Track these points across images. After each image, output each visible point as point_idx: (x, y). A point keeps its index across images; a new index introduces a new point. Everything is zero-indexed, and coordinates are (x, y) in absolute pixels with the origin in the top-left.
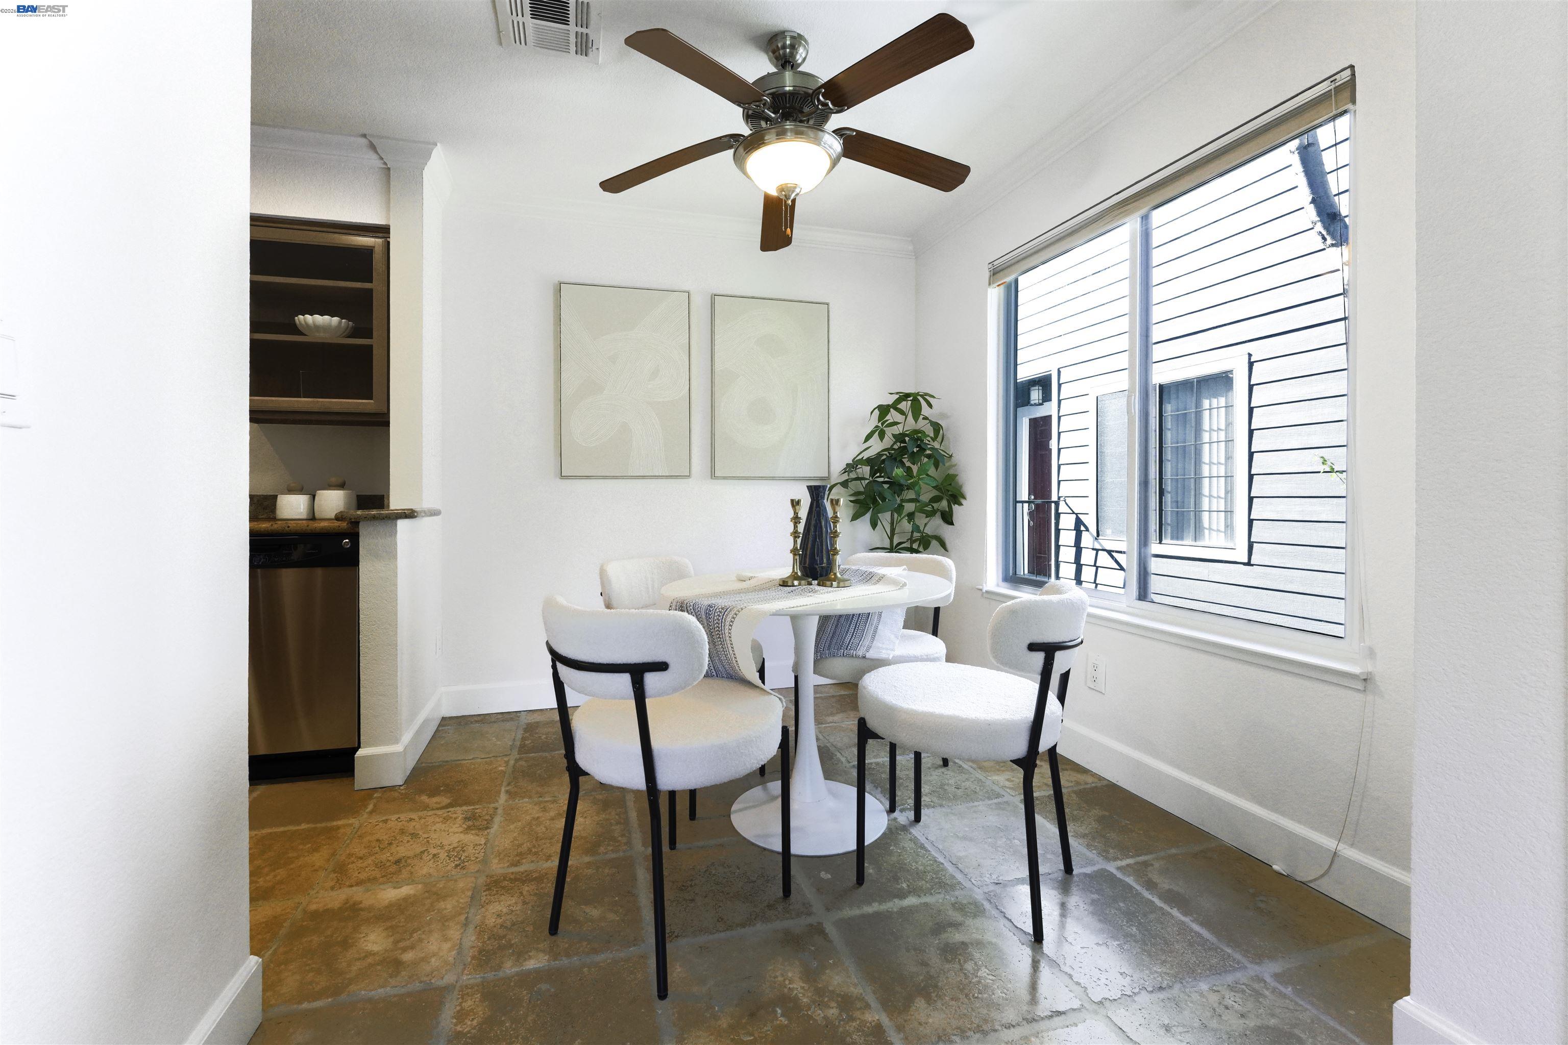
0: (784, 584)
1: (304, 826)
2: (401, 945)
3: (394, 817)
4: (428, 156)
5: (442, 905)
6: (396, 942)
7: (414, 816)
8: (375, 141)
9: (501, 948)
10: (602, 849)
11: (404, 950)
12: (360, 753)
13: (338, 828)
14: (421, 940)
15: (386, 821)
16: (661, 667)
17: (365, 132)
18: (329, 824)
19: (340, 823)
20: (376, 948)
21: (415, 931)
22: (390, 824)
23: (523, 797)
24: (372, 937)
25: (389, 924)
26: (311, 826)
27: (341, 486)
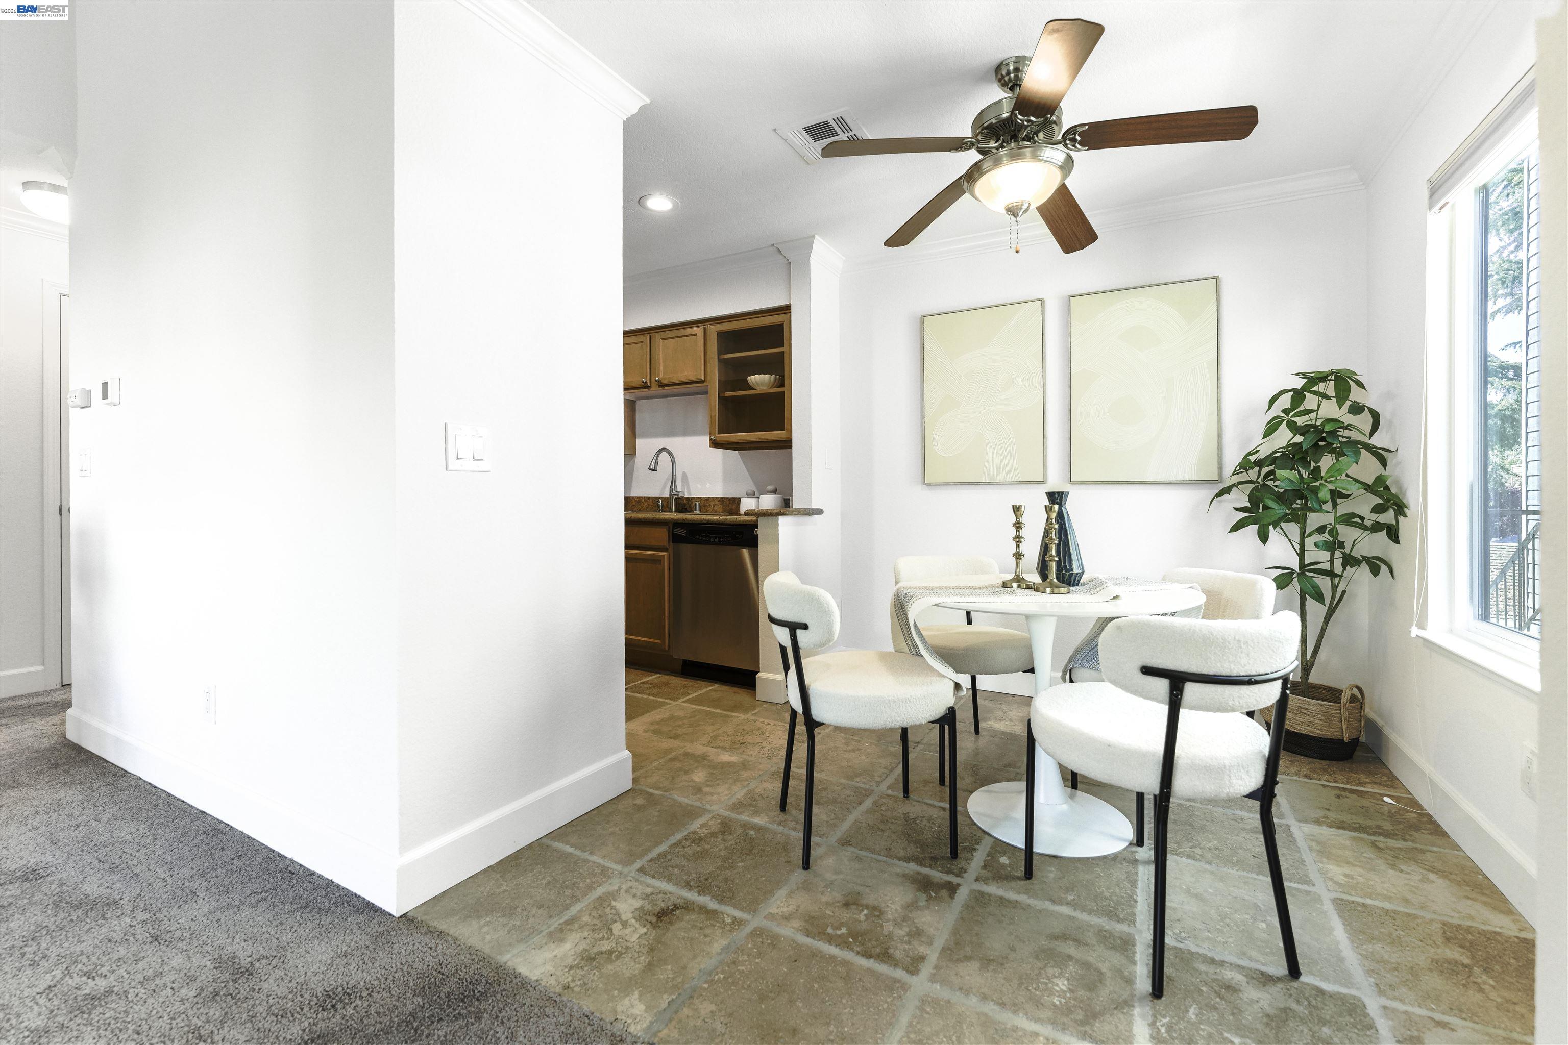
0: (1005, 585)
1: (718, 711)
2: (708, 783)
3: (761, 720)
4: (811, 246)
5: (743, 772)
6: (707, 781)
7: (772, 722)
8: (780, 247)
9: (750, 805)
10: (858, 779)
11: (708, 786)
12: (759, 675)
13: (732, 717)
14: (718, 785)
15: (755, 721)
16: (805, 627)
17: (774, 242)
18: (729, 713)
19: (733, 714)
20: (697, 779)
21: (719, 779)
22: (758, 723)
23: (841, 732)
24: (700, 774)
25: (712, 771)
26: (721, 712)
27: (775, 492)
